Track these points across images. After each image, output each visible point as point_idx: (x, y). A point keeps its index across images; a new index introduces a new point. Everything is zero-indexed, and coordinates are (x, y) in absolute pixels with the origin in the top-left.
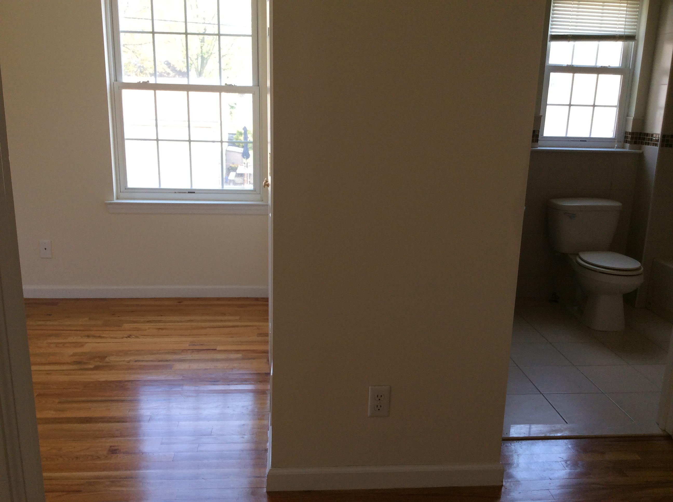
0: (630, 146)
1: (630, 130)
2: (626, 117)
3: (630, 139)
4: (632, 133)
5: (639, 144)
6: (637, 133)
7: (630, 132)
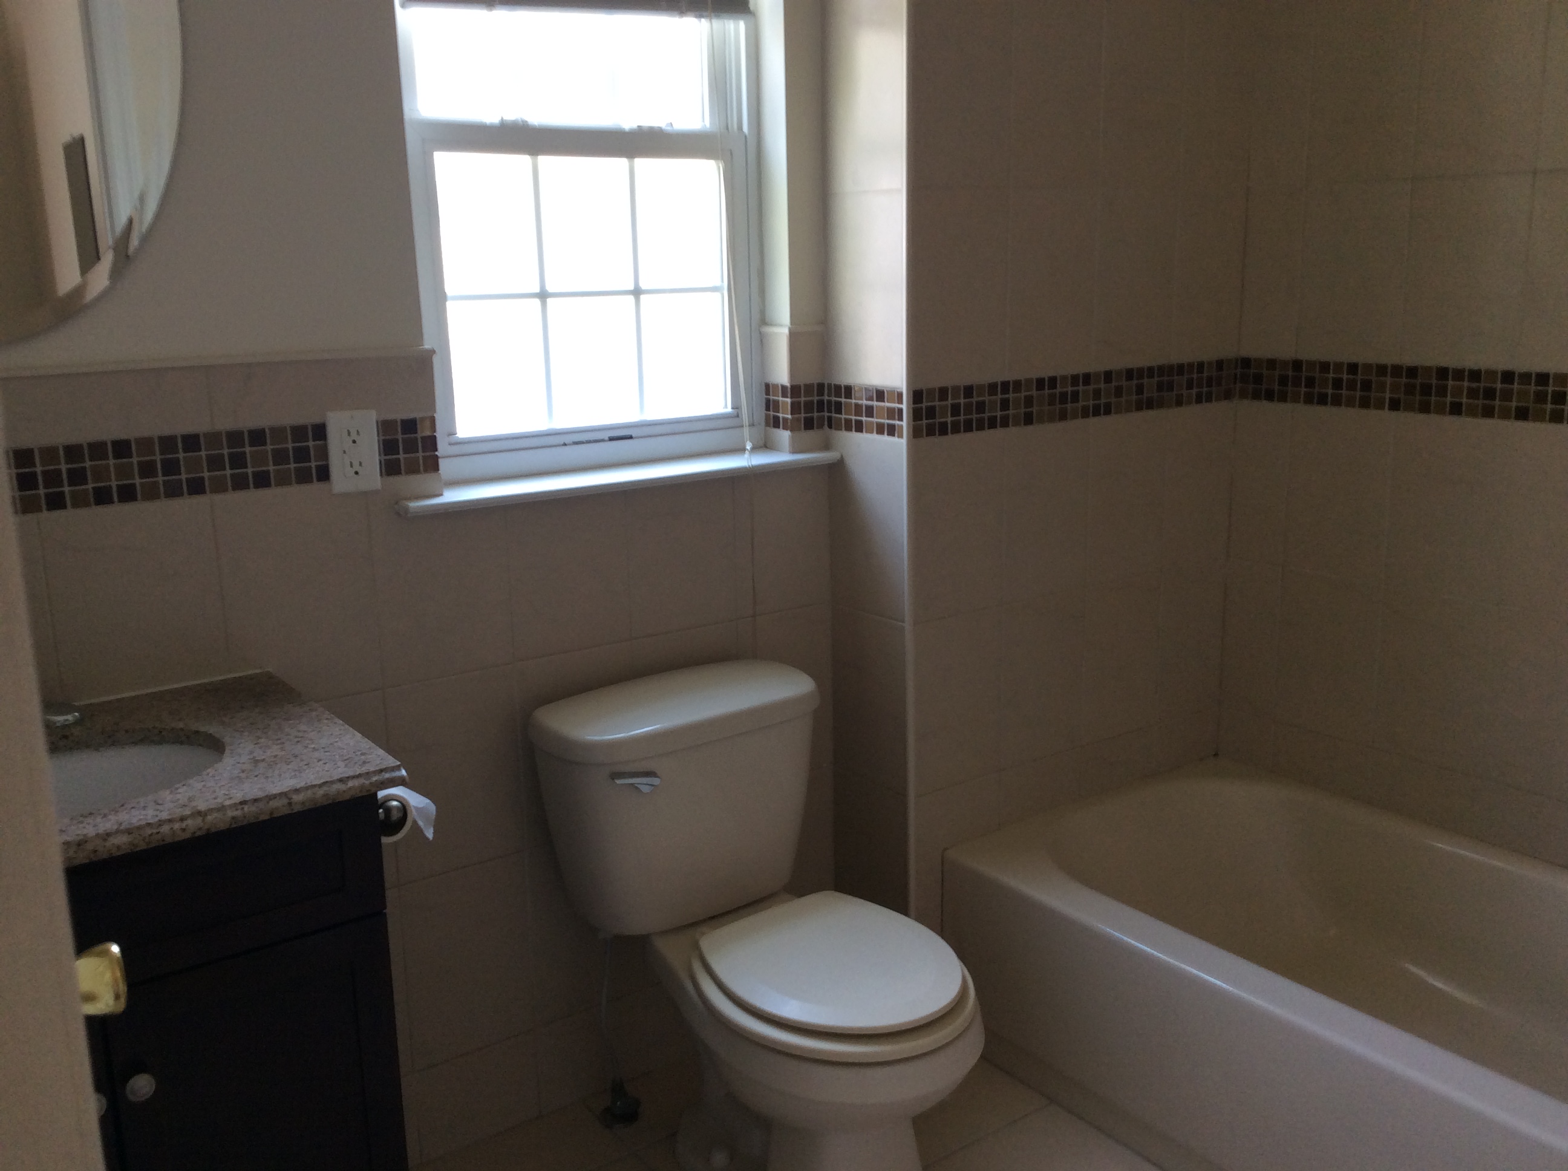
0: (793, 441)
1: (782, 375)
2: (760, 326)
3: (791, 414)
4: (795, 390)
5: (821, 426)
6: (809, 388)
7: (784, 387)
